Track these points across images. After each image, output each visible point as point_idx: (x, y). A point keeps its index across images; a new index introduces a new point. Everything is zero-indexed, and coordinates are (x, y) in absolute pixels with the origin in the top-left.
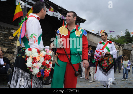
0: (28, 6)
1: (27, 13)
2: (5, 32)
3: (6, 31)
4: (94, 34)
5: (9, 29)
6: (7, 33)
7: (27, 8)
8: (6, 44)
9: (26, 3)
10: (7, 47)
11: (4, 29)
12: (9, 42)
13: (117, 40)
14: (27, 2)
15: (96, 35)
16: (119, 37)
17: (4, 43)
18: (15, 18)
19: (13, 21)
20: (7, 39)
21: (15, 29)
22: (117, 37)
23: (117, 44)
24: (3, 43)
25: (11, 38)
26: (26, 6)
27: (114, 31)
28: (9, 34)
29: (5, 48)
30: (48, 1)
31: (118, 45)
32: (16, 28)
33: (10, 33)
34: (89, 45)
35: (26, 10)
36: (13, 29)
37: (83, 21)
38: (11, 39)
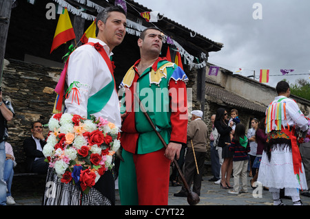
0: (85, 16)
1: (85, 31)
2: (34, 78)
3: (37, 76)
4: (242, 77)
5: (43, 69)
6: (38, 79)
7: (83, 21)
8: (38, 104)
9: (82, 9)
10: (39, 111)
11: (32, 70)
12: (44, 99)
13: (299, 91)
14: (85, 6)
15: (246, 80)
16: (303, 84)
17: (33, 103)
18: (56, 45)
19: (52, 51)
20: (39, 93)
21: (56, 70)
22: (300, 82)
23: (299, 100)
24: (29, 103)
25: (48, 90)
26: (82, 17)
27: (292, 71)
28: (43, 81)
29: (34, 115)
30: (133, 2)
31: (302, 104)
32: (59, 68)
33: (46, 79)
34: (231, 103)
35: (82, 25)
36: (52, 71)
37: (217, 47)
38: (49, 93)
